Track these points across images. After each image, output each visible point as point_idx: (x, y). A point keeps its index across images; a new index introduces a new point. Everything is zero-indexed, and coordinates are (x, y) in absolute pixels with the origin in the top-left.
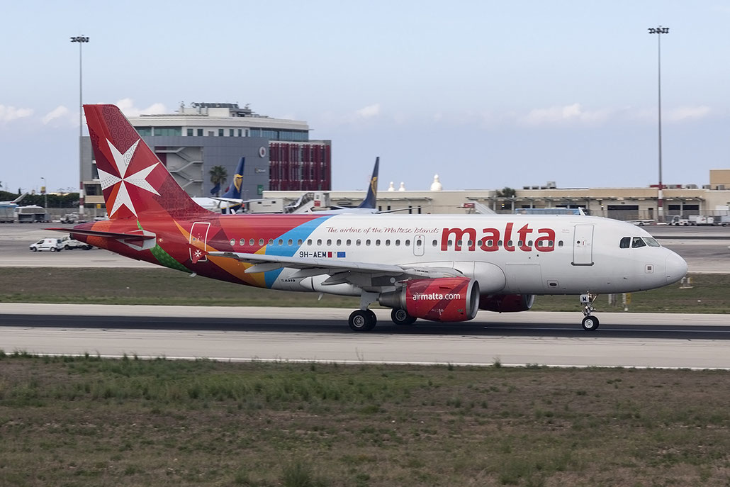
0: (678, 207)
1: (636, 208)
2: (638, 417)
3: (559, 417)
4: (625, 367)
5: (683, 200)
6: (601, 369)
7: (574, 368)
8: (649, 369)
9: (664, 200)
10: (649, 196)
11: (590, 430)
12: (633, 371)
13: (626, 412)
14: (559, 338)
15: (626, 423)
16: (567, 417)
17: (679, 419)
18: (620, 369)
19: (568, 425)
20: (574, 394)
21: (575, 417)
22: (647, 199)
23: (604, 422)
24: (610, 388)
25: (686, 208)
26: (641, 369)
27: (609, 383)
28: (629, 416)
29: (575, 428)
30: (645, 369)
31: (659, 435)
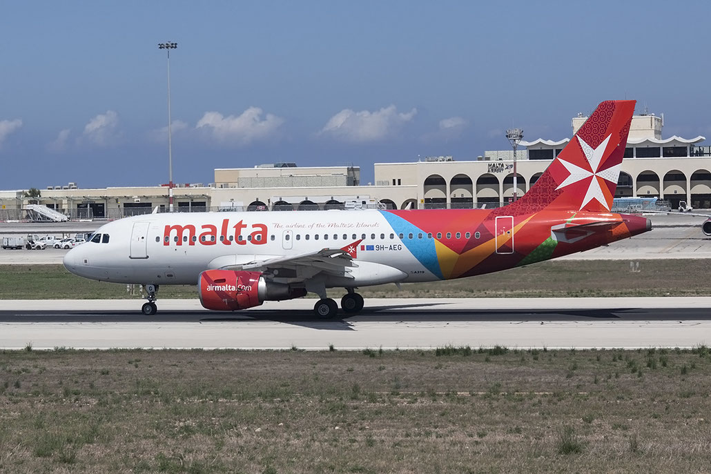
0: (187, 204)
1: (150, 205)
2: (156, 393)
3: (85, 394)
4: (145, 348)
5: (191, 198)
6: (122, 351)
7: (98, 350)
8: (165, 350)
9: (174, 198)
10: (161, 195)
11: (114, 406)
12: (151, 351)
13: (146, 389)
14: (83, 323)
15: (146, 399)
16: (92, 395)
17: (194, 394)
18: (139, 351)
19: (94, 402)
20: (98, 374)
21: (99, 394)
22: (158, 197)
23: (126, 398)
24: (131, 368)
25: (193, 204)
26: (158, 350)
27: (129, 363)
28: (148, 393)
29: (100, 404)
30: (161, 350)
31: (176, 408)
